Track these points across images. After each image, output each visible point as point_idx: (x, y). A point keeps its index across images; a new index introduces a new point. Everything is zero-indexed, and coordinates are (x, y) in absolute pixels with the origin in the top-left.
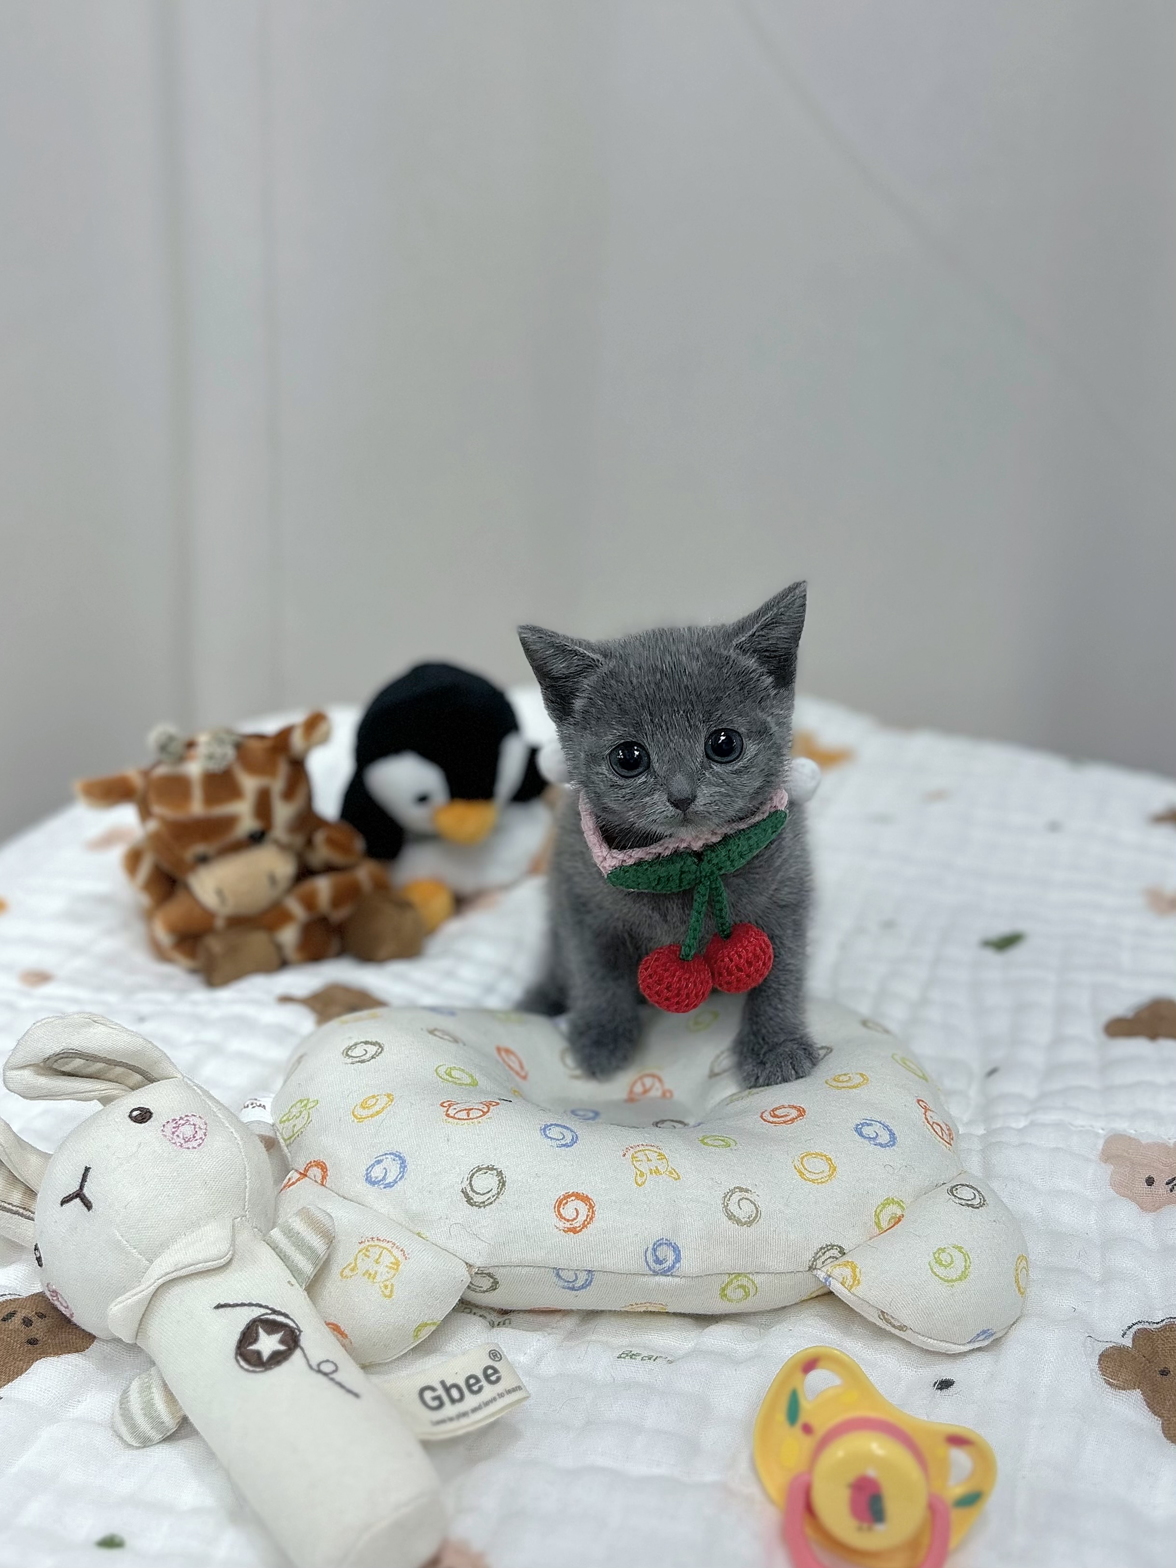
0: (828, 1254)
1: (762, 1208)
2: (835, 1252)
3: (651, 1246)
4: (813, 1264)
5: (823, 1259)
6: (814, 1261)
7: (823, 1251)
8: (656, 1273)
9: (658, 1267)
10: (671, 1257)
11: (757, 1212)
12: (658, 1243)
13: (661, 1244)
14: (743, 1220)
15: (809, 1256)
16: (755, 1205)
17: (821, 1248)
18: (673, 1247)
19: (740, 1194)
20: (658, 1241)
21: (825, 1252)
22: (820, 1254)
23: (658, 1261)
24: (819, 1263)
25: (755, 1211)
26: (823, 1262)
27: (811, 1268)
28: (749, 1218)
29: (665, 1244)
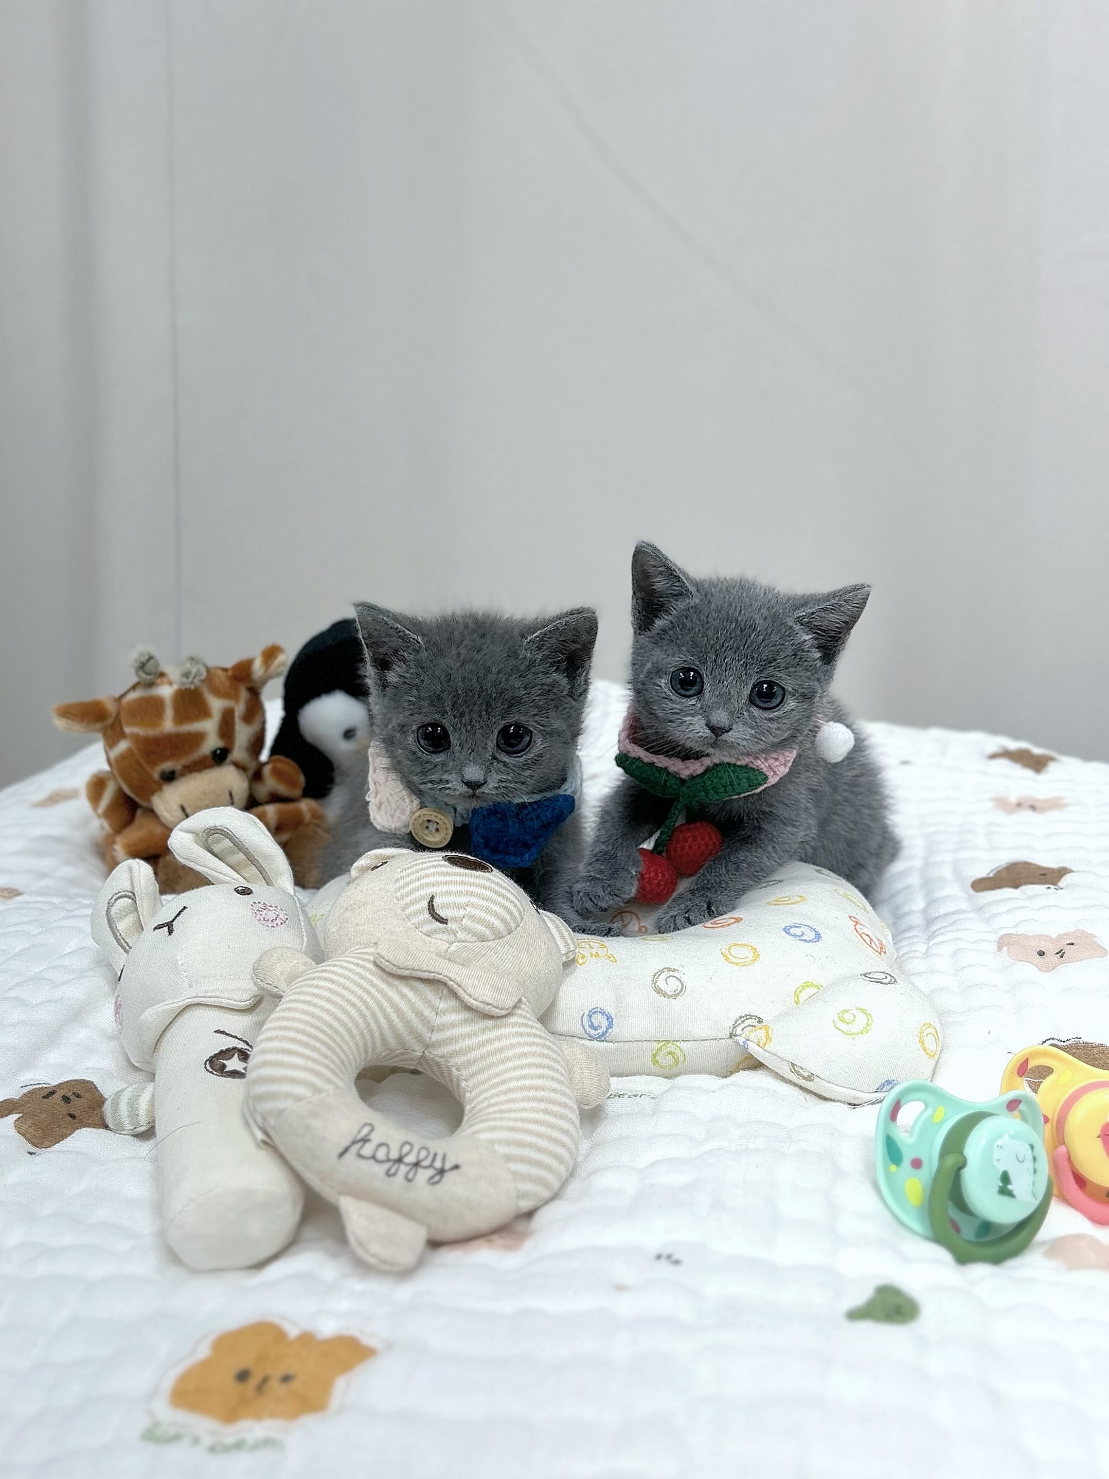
0: (747, 1023)
1: (687, 984)
2: (754, 1022)
3: (587, 1013)
4: (733, 1031)
5: (743, 1025)
6: (734, 1028)
7: (742, 1019)
8: (591, 1038)
9: (593, 1032)
10: (605, 1023)
11: (682, 987)
12: (593, 1011)
13: (595, 1012)
14: (670, 994)
15: (730, 1024)
16: (681, 981)
17: (741, 1017)
18: (606, 1015)
19: (668, 973)
20: (594, 1009)
21: (744, 1021)
22: (740, 1022)
23: (592, 1026)
24: (739, 1030)
25: (680, 987)
26: (743, 1029)
27: (732, 1035)
28: (675, 992)
29: (600, 1012)
